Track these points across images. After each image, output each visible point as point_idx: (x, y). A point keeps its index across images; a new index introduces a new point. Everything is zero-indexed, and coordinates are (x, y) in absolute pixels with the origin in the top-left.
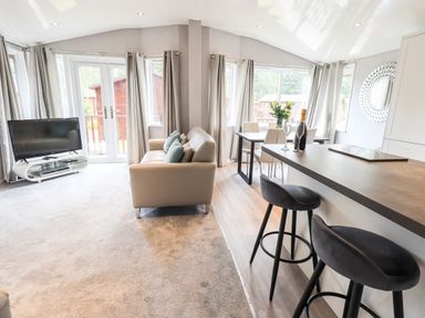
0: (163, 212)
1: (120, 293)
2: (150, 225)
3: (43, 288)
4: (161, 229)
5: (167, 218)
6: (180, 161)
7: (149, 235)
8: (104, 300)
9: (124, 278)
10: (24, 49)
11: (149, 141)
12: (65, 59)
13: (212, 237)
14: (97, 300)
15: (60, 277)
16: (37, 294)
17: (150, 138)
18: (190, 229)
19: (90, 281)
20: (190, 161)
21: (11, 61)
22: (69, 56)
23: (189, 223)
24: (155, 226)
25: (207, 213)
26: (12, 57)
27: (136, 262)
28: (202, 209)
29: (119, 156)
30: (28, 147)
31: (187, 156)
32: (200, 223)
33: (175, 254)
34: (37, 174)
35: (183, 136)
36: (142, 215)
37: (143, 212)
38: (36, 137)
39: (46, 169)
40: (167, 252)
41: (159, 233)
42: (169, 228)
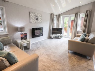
0: (75, 53)
1: (58, 67)
2: (71, 55)
3: (48, 58)
4: (73, 58)
5: (76, 55)
6: (83, 41)
7: (70, 58)
8: (55, 66)
9: (60, 64)
10: (57, 16)
11: (77, 34)
12: (62, 16)
13: (89, 68)
14: (54, 66)
15: (51, 57)
16: (47, 58)
17: (78, 34)
18: (82, 62)
19: (54, 61)
20: (87, 42)
21: (54, 18)
22: (63, 16)
23: (82, 60)
24: (72, 56)
25: (90, 60)
26: (55, 17)
27: (64, 62)
28: (88, 58)
29: (69, 37)
30: (55, 33)
31: (86, 40)
32: (86, 62)
33: (75, 66)
34: (54, 37)
35: (87, 34)
36: (70, 52)
37: (70, 51)
38: (56, 31)
39: (56, 37)
40: (73, 64)
41: (72, 58)
42: (75, 58)
